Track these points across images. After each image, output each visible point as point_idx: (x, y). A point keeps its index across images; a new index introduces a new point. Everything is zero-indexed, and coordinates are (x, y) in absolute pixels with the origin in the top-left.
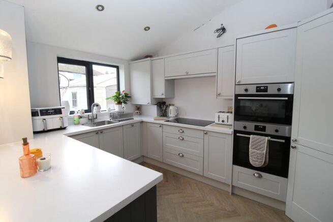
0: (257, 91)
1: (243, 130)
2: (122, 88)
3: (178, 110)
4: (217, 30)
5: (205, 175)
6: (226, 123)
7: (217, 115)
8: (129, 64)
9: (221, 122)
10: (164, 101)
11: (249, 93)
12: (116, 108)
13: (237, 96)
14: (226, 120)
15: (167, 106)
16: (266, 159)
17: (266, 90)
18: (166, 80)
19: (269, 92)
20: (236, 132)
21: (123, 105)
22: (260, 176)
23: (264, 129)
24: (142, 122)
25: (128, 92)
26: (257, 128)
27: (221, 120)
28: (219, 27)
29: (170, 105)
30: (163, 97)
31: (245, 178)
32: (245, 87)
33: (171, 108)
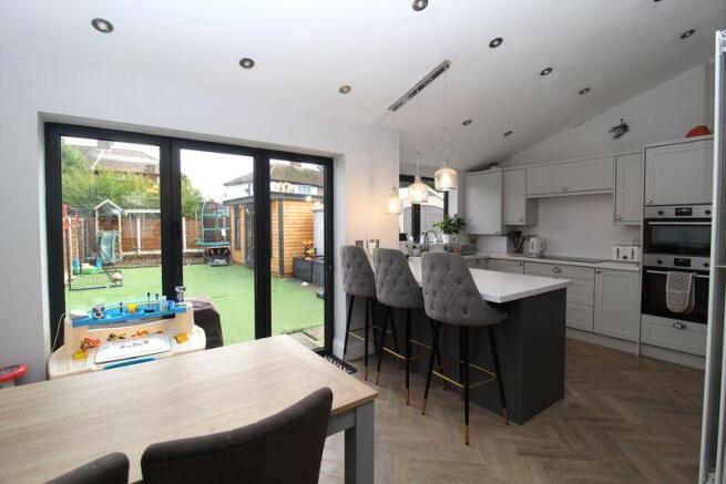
0: (677, 214)
1: (658, 265)
2: (453, 211)
3: (544, 245)
4: (615, 129)
5: (595, 331)
6: (629, 259)
7: (615, 249)
8: (464, 176)
9: (621, 259)
10: (518, 229)
11: (665, 216)
12: (445, 239)
13: (646, 221)
14: (630, 257)
15: (524, 238)
16: (690, 301)
17: (689, 212)
18: (527, 200)
19: (694, 215)
20: (645, 268)
21: (455, 236)
22: (683, 327)
23: (688, 263)
24: (488, 259)
25: (461, 217)
26: (677, 262)
27: (621, 256)
28: (618, 123)
29: (529, 236)
30: (523, 223)
31: (660, 330)
32: (659, 209)
33: (533, 240)
